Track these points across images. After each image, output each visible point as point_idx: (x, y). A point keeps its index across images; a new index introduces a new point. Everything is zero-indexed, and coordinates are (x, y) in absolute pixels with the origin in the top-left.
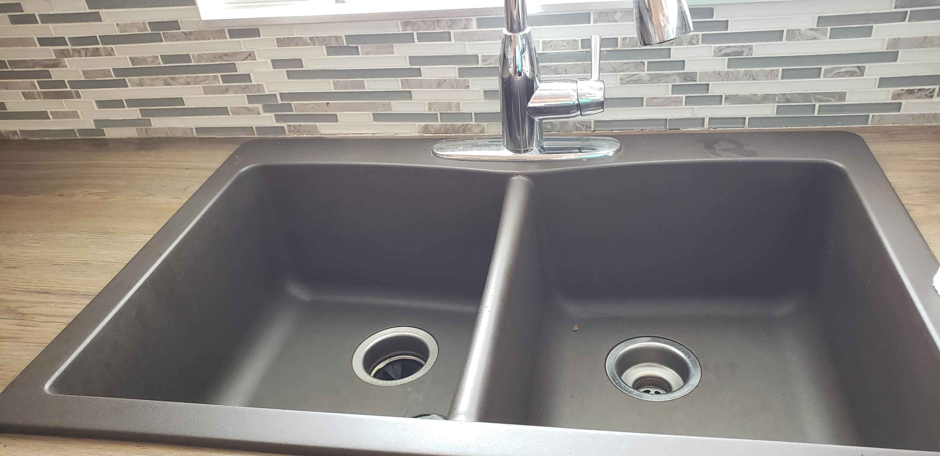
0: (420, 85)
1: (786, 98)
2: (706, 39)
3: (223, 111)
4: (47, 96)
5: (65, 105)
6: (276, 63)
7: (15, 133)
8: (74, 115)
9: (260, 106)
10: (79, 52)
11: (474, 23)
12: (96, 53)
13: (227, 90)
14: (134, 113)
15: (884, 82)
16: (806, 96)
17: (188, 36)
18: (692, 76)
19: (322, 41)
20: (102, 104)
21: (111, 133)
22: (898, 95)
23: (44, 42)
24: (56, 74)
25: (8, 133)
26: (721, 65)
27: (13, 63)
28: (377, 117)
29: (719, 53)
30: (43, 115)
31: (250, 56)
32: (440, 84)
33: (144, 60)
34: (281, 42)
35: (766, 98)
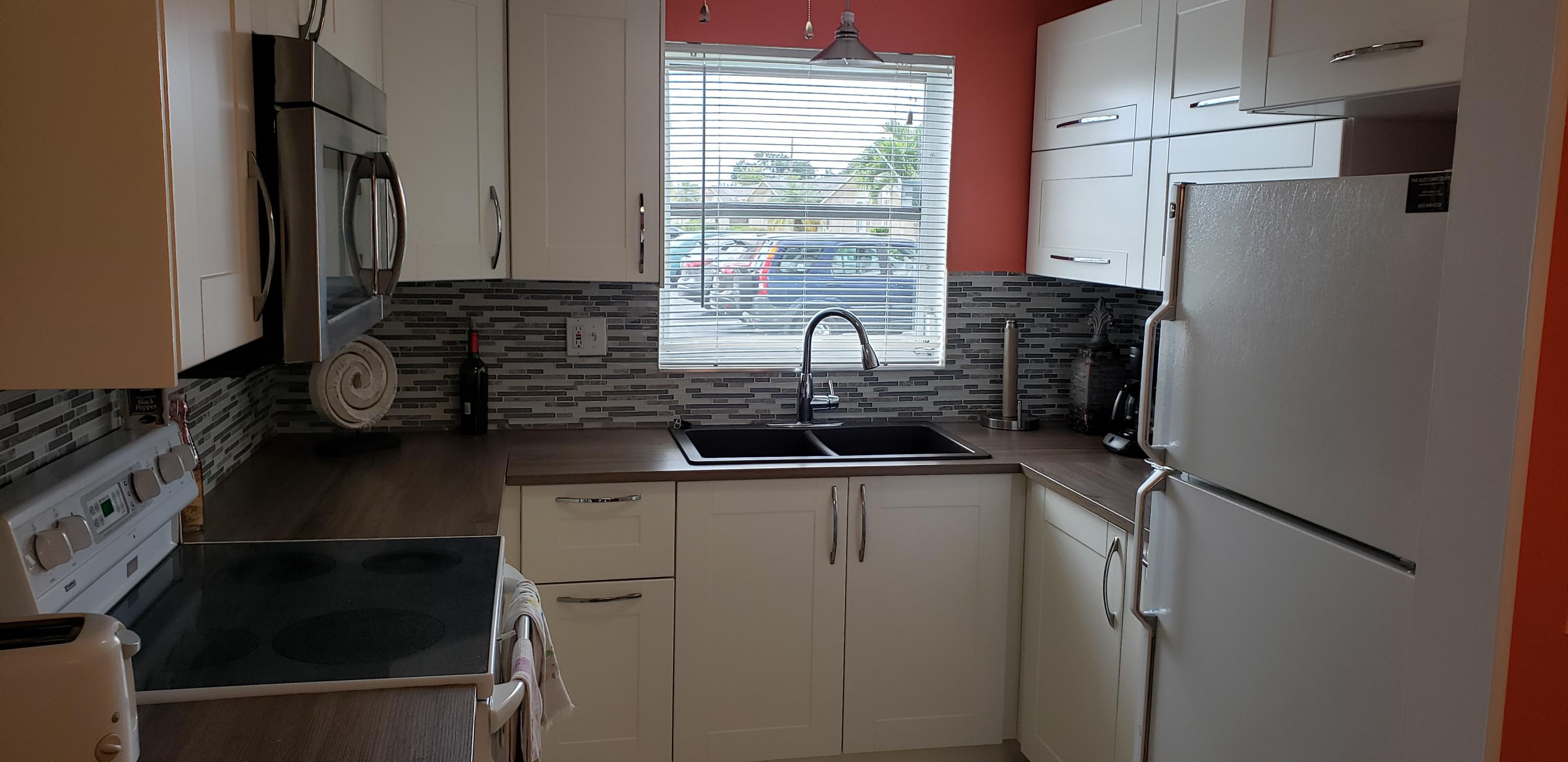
0: (753, 401)
1: (901, 409)
2: (871, 384)
3: (655, 413)
4: (559, 405)
5: (568, 410)
6: (688, 391)
7: (530, 425)
8: (570, 415)
9: (674, 411)
10: (588, 382)
11: (780, 374)
12: (597, 383)
13: (660, 403)
14: (605, 414)
15: (935, 403)
16: (908, 408)
17: (648, 376)
18: (866, 399)
19: (712, 380)
20: (588, 410)
21: (586, 425)
22: (940, 409)
23: (570, 377)
24: (570, 394)
25: (525, 425)
26: (876, 395)
27: (547, 387)
28: (731, 417)
29: (875, 390)
30: (553, 415)
31: (677, 387)
32: (762, 401)
33: (621, 387)
34: (693, 381)
35: (894, 409)
